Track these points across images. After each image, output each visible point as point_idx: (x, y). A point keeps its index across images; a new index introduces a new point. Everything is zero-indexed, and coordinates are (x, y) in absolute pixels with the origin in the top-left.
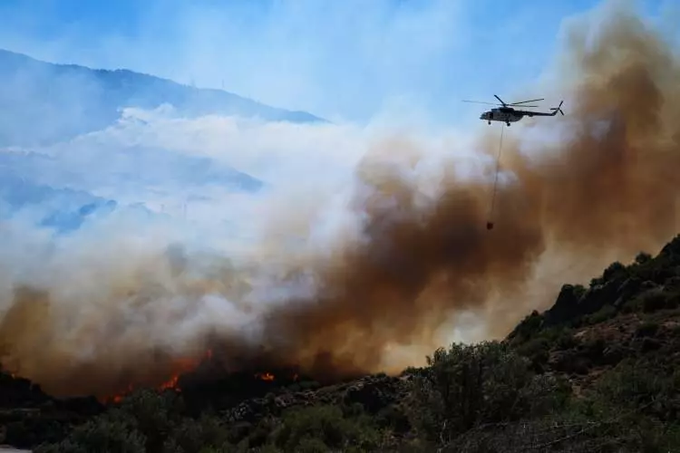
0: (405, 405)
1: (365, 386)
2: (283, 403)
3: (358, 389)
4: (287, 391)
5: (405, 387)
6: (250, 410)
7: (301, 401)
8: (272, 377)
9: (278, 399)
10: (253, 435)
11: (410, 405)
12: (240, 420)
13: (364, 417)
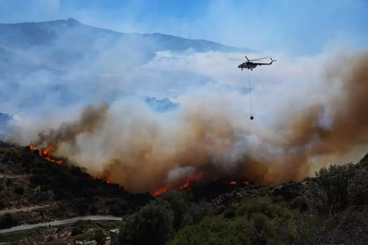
0: (305, 196)
1: (283, 187)
2: (241, 196)
3: (279, 188)
4: (242, 189)
5: (305, 187)
6: (224, 199)
7: (250, 194)
8: (235, 183)
9: (239, 194)
10: (226, 211)
11: (307, 197)
12: (219, 204)
13: (284, 203)
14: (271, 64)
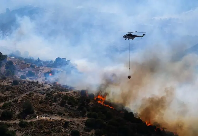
14: (143, 36)
